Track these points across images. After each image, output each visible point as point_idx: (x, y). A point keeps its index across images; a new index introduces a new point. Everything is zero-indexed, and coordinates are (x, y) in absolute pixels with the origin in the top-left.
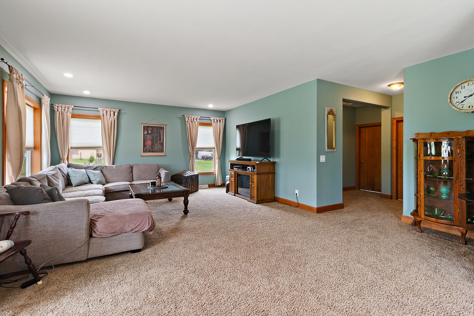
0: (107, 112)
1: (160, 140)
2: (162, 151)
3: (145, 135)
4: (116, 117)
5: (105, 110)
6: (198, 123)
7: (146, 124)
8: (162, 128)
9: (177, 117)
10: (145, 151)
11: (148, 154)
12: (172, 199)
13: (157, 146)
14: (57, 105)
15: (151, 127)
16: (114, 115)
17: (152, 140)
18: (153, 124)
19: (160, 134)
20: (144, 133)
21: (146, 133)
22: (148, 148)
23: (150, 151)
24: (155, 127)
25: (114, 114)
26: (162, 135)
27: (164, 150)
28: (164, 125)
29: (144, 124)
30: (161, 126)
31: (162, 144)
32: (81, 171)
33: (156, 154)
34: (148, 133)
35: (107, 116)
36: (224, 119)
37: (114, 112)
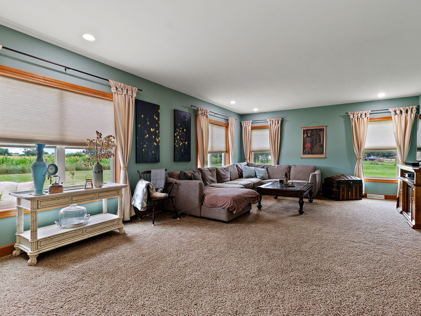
0: (273, 121)
1: (320, 142)
2: (322, 153)
3: (304, 138)
4: (279, 125)
5: (272, 120)
6: (369, 119)
7: (305, 127)
8: (322, 130)
9: (340, 116)
10: (304, 153)
11: (307, 156)
12: (313, 201)
13: (317, 148)
14: (243, 122)
15: (310, 130)
16: (278, 124)
17: (312, 143)
18: (313, 127)
19: (320, 136)
20: (303, 136)
21: (305, 136)
22: (307, 150)
23: (309, 154)
24: (315, 129)
25: (278, 122)
26: (321, 137)
27: (324, 152)
28: (324, 127)
29: (304, 128)
30: (320, 128)
31: (322, 146)
32: (250, 168)
33: (316, 156)
34: (307, 136)
35: (273, 125)
36: (415, 107)
37: (278, 121)
